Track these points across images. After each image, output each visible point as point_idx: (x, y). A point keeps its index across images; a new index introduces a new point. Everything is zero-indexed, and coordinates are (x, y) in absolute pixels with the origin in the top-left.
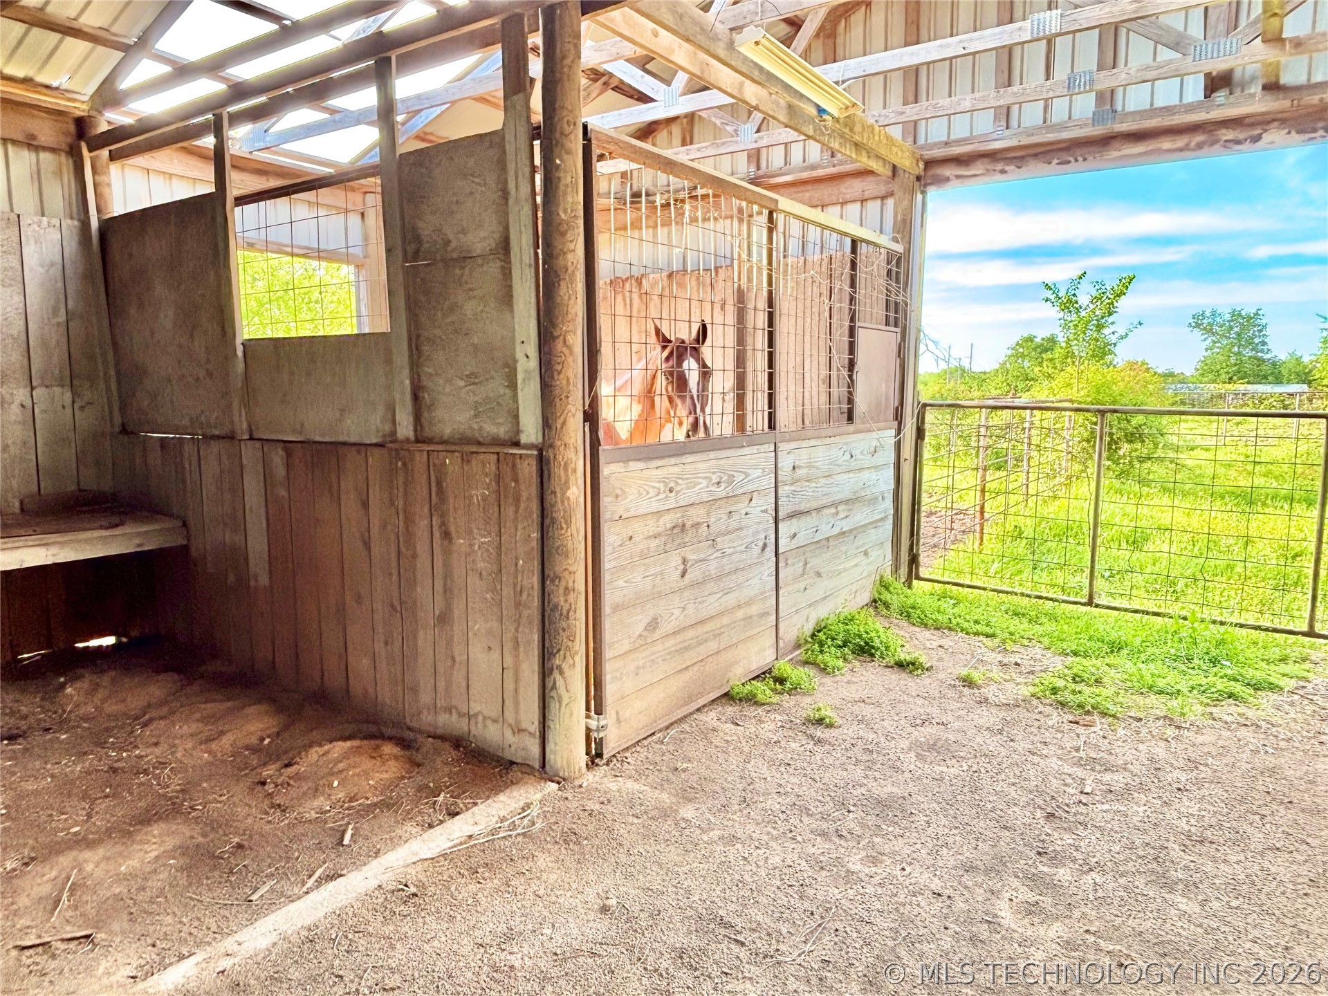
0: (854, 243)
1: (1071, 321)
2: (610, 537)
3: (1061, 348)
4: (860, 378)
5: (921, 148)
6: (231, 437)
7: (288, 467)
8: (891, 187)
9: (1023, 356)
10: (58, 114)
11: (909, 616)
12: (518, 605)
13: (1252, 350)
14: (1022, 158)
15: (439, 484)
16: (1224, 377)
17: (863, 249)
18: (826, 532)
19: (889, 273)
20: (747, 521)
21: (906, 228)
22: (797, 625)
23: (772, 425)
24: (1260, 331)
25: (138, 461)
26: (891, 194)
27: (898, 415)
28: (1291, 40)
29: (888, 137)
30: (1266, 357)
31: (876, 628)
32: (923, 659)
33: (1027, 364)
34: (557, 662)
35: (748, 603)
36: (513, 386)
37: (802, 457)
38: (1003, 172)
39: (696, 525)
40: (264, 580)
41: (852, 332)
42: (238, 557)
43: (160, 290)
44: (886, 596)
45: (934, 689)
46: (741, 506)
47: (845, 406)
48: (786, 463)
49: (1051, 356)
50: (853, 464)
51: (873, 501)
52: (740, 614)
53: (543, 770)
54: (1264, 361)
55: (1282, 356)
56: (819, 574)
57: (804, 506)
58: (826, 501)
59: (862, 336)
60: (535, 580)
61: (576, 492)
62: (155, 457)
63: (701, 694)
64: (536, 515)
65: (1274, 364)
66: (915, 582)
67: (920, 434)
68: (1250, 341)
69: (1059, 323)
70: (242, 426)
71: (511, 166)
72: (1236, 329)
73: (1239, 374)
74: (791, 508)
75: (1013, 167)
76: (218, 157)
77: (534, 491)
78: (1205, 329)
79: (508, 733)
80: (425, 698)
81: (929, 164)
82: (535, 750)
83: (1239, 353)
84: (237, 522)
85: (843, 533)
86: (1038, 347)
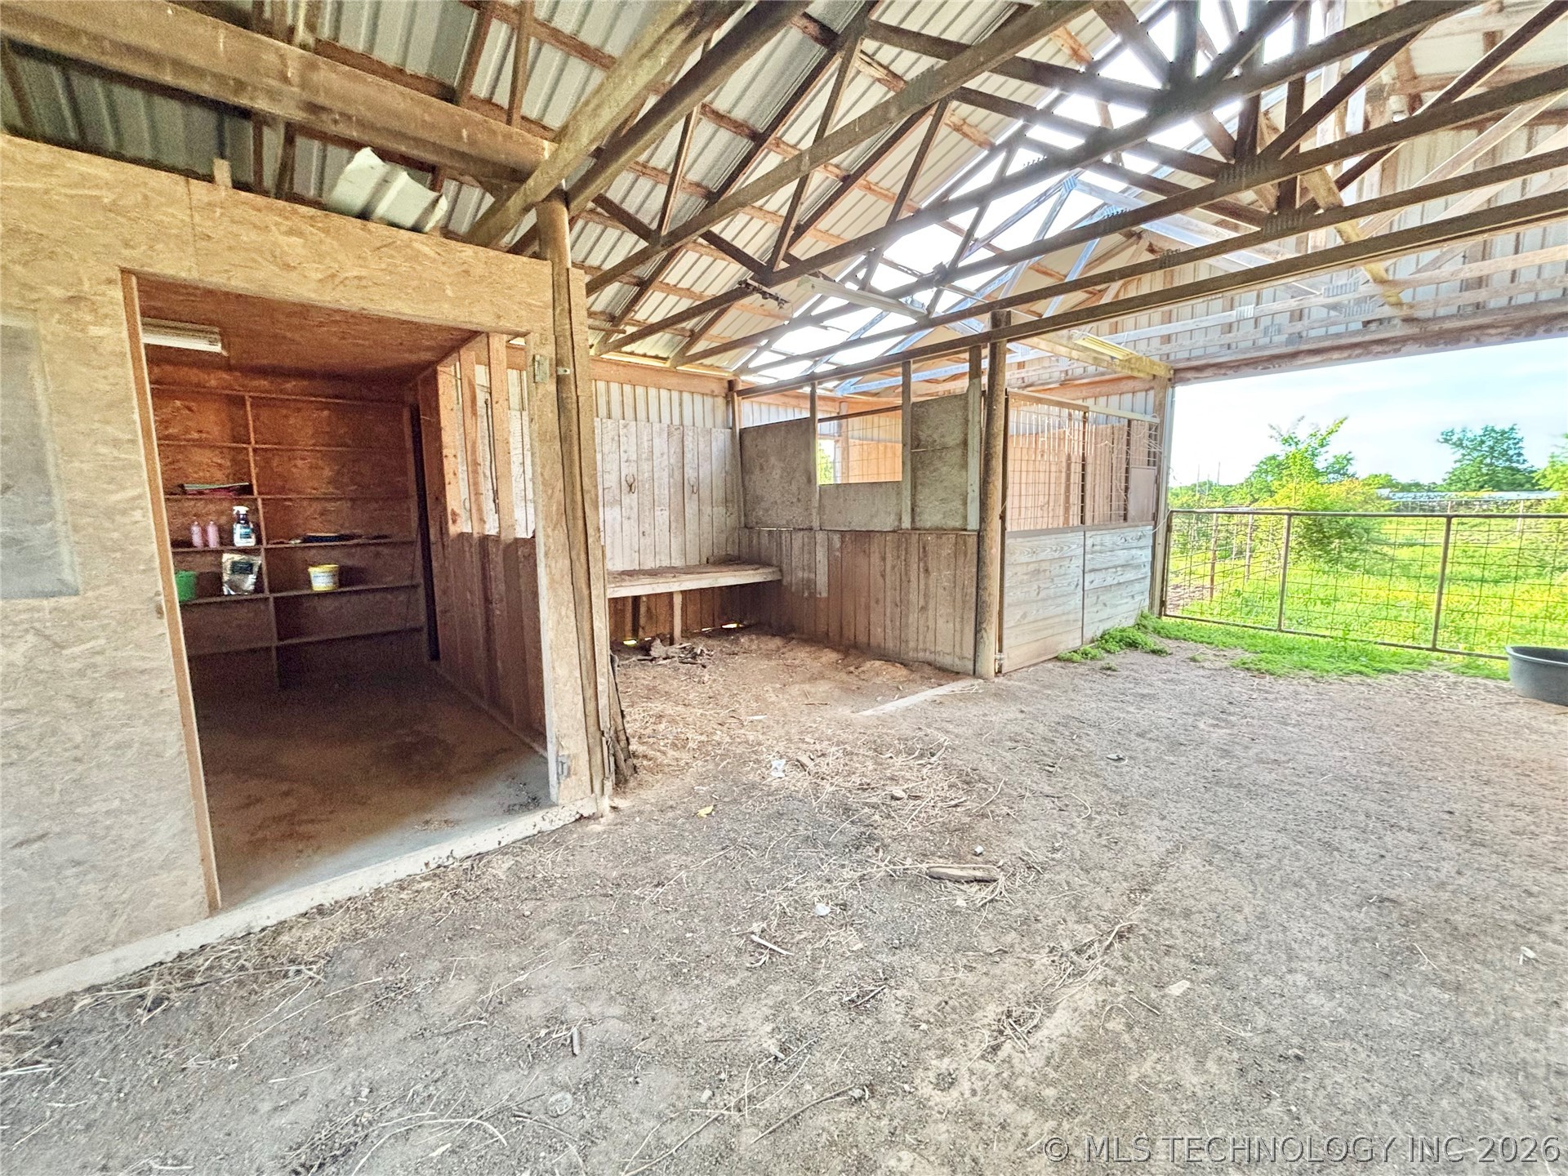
0: (1129, 422)
2: (1008, 573)
4: (1131, 496)
5: (1174, 361)
6: (811, 529)
7: (842, 542)
8: (1152, 384)
9: (1266, 471)
10: (721, 379)
11: (1159, 633)
12: (964, 602)
13: (1507, 460)
14: (1238, 366)
15: (924, 548)
16: (1474, 485)
17: (1134, 423)
18: (1109, 581)
19: (1150, 436)
20: (1069, 571)
21: (1162, 409)
22: (1093, 630)
23: (1083, 522)
24: (1516, 444)
25: (755, 542)
26: (1152, 388)
27: (1155, 518)
28: (1407, 304)
29: (1151, 361)
30: (1521, 467)
31: (1140, 636)
32: (1167, 649)
33: (1269, 478)
34: (984, 626)
35: (1068, 613)
36: (965, 503)
37: (1098, 540)
38: (1225, 374)
39: (1045, 571)
40: (825, 595)
41: (1127, 471)
42: (810, 584)
43: (773, 460)
44: (1145, 622)
45: (1173, 661)
46: (1066, 563)
47: (1122, 513)
48: (1089, 542)
50: (1126, 545)
51: (1138, 567)
52: (1064, 618)
53: (975, 674)
54: (1518, 471)
55: (1538, 466)
56: (1105, 605)
57: (1098, 566)
58: (1110, 564)
59: (1133, 473)
60: (974, 590)
61: (996, 551)
62: (765, 540)
63: (1044, 655)
64: (975, 562)
65: (1531, 473)
66: (1164, 618)
67: (1169, 529)
68: (1504, 453)
70: (816, 524)
71: (971, 409)
72: (1488, 443)
73: (1491, 483)
74: (1091, 567)
75: (1231, 372)
76: (812, 397)
77: (975, 550)
78: (1454, 444)
79: (956, 660)
80: (912, 644)
81: (1176, 371)
82: (971, 667)
83: (1491, 464)
84: (812, 568)
85: (1119, 584)
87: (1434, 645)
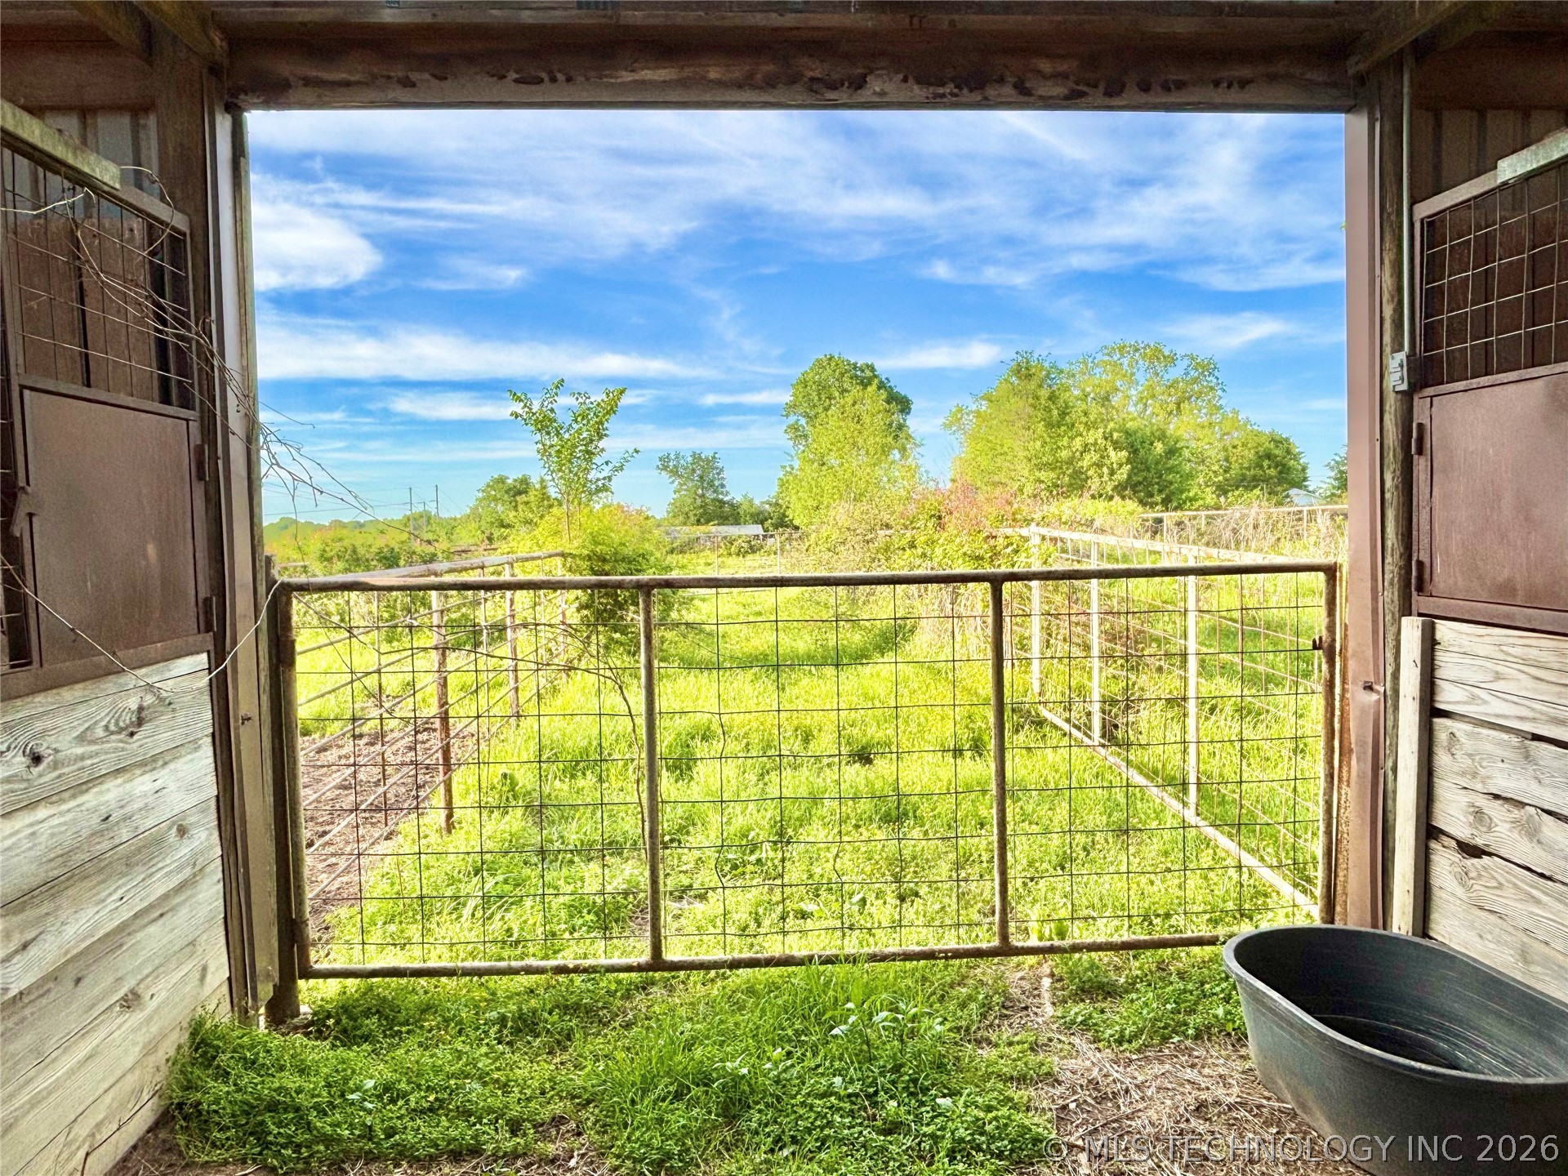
1: (552, 446)
3: (536, 490)
8: (150, 84)
9: (495, 499)
13: (714, 492)
14: (444, 59)
16: (693, 519)
24: (718, 474)
26: (154, 105)
27: (214, 617)
30: (726, 499)
33: (500, 509)
49: (526, 499)
54: (724, 503)
55: (738, 499)
65: (732, 505)
67: (281, 652)
68: (711, 484)
69: (536, 447)
72: (698, 472)
73: (704, 518)
75: (426, 76)
78: (671, 471)
81: (236, 39)
83: (703, 496)
86: (510, 489)
87: (1004, 936)
